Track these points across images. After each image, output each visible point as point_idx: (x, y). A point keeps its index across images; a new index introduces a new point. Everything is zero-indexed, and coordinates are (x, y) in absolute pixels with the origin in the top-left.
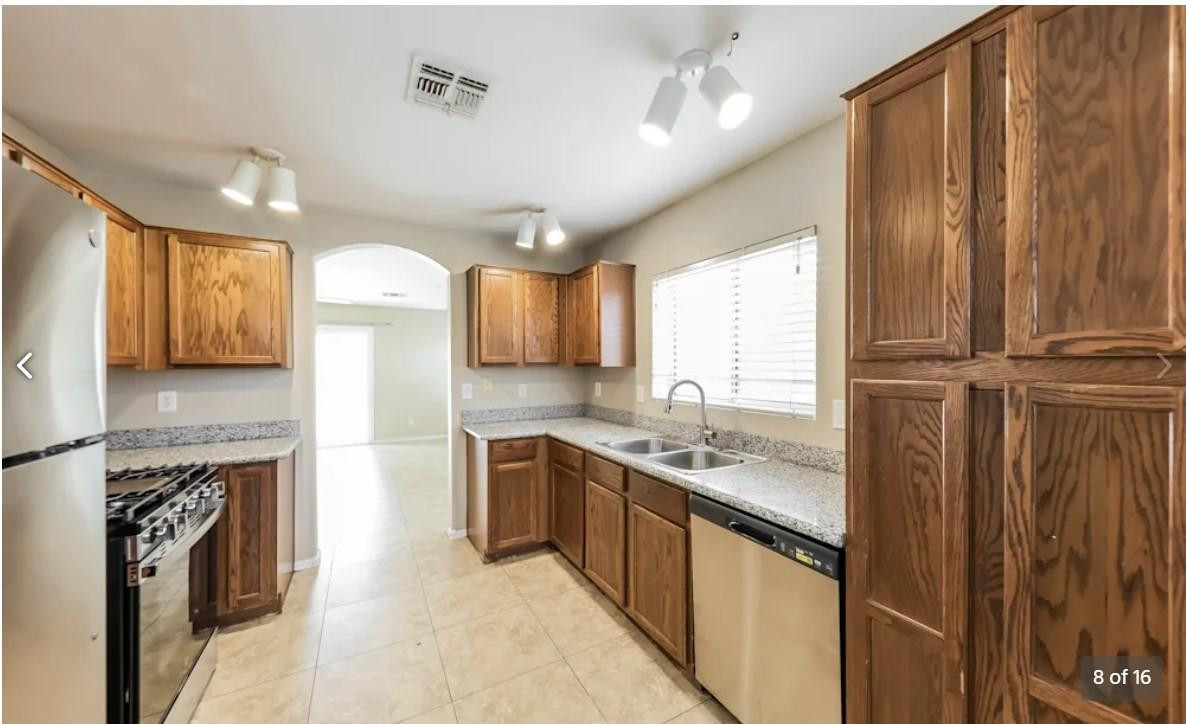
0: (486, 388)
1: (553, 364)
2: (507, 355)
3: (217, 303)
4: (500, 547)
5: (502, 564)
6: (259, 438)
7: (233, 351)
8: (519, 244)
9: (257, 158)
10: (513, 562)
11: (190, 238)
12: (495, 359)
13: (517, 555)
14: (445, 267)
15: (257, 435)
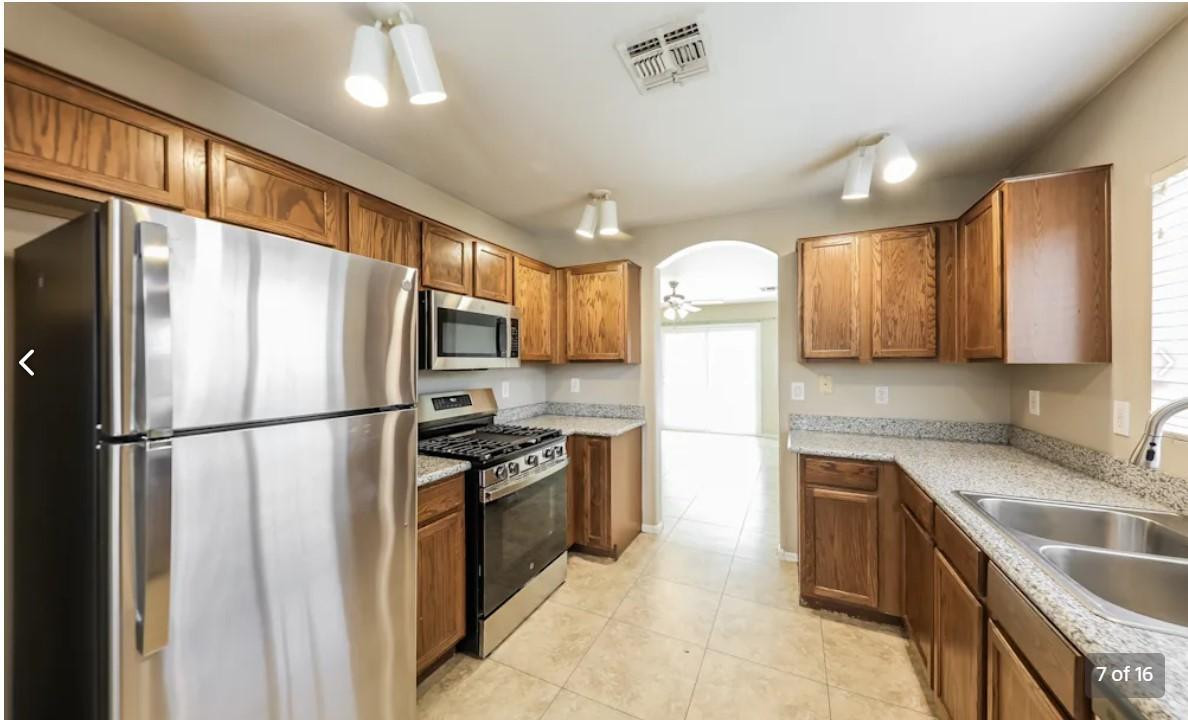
0: (823, 388)
1: (933, 358)
2: (842, 347)
3: (589, 315)
4: (818, 592)
5: (822, 617)
6: (619, 418)
7: (597, 351)
8: (845, 197)
9: (595, 200)
10: (839, 621)
11: (577, 271)
12: (824, 353)
13: (850, 615)
14: (772, 250)
15: (619, 415)
